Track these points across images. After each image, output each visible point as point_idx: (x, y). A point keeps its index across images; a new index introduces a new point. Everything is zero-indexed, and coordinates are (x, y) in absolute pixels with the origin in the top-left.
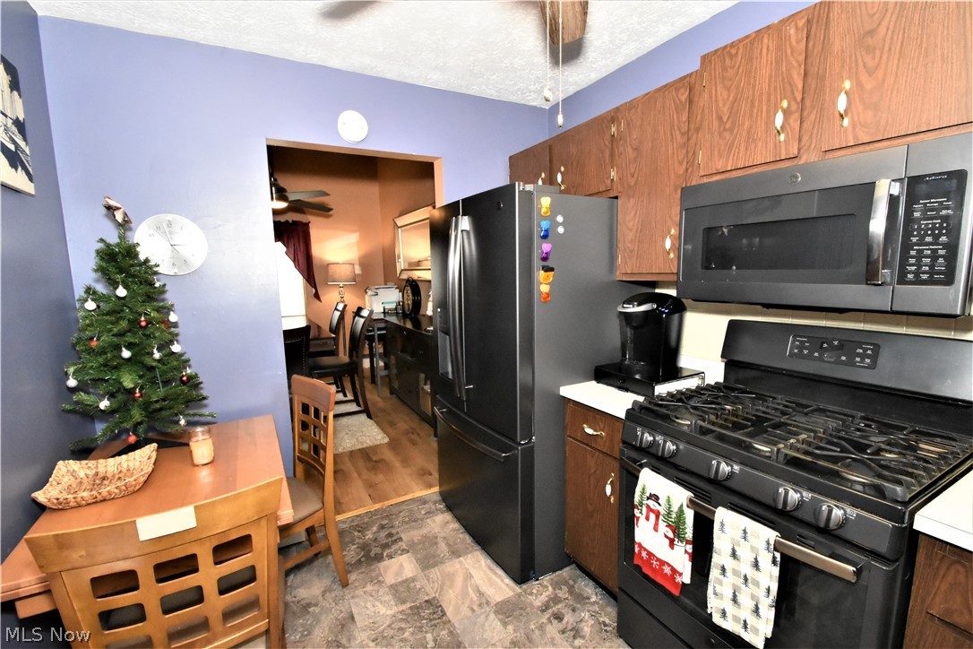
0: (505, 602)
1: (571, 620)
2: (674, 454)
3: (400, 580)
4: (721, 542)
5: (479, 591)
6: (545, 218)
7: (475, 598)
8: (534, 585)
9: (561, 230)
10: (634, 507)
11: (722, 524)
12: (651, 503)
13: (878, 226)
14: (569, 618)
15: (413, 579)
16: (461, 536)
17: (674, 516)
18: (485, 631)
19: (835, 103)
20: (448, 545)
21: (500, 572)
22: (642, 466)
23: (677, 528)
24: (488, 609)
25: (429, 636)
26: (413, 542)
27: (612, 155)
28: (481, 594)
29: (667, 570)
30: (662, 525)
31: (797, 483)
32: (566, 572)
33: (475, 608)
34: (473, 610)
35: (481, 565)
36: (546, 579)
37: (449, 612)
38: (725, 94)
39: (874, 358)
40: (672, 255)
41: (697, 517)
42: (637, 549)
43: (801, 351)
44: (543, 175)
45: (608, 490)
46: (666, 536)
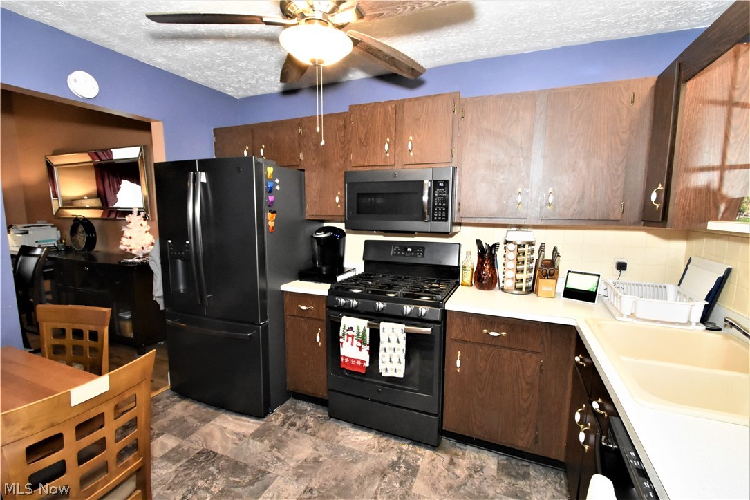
0: (257, 430)
1: (301, 423)
2: (357, 306)
3: (167, 451)
4: (383, 337)
5: (235, 433)
6: (270, 180)
7: (234, 437)
8: (272, 416)
9: (278, 188)
10: (339, 338)
11: (384, 329)
12: (349, 332)
13: (425, 198)
14: (299, 423)
15: (179, 446)
16: (204, 410)
17: (361, 334)
18: (250, 450)
19: (407, 146)
20: (196, 418)
21: (244, 418)
22: (342, 316)
23: (362, 341)
24: (247, 439)
25: (212, 469)
26: (164, 427)
27: (300, 145)
28: (237, 434)
29: (359, 363)
30: (355, 341)
31: (409, 303)
32: (288, 403)
33: (237, 442)
34: (236, 444)
35: (229, 420)
36: (277, 411)
37: (220, 451)
38: (362, 129)
39: (423, 253)
40: (339, 206)
41: (371, 330)
42: (342, 359)
43: (397, 253)
44: (247, 148)
45: (318, 338)
46: (357, 346)
